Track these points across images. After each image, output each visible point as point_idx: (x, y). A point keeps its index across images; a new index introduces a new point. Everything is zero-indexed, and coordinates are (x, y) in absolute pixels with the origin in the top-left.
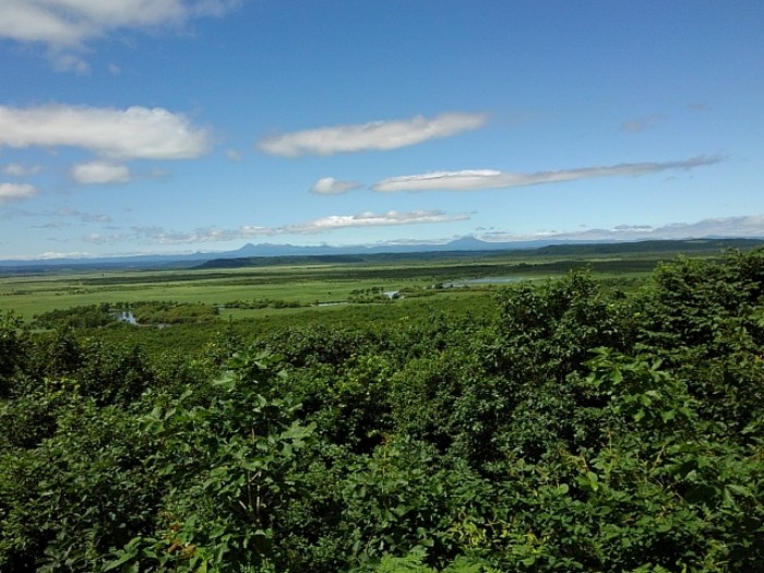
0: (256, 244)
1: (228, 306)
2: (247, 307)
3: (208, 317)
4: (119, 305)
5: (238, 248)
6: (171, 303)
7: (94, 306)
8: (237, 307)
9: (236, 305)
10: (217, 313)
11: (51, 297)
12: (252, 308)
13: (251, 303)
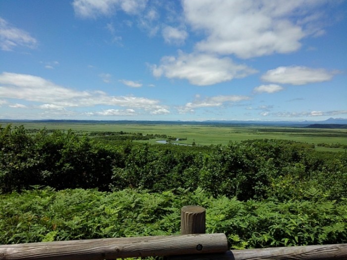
0: (335, 118)
1: (319, 145)
2: (328, 146)
3: (309, 149)
4: (272, 140)
5: (325, 120)
6: (293, 141)
7: (262, 140)
8: (324, 146)
9: (323, 145)
10: (314, 147)
11: (247, 135)
12: (331, 147)
13: (330, 145)
